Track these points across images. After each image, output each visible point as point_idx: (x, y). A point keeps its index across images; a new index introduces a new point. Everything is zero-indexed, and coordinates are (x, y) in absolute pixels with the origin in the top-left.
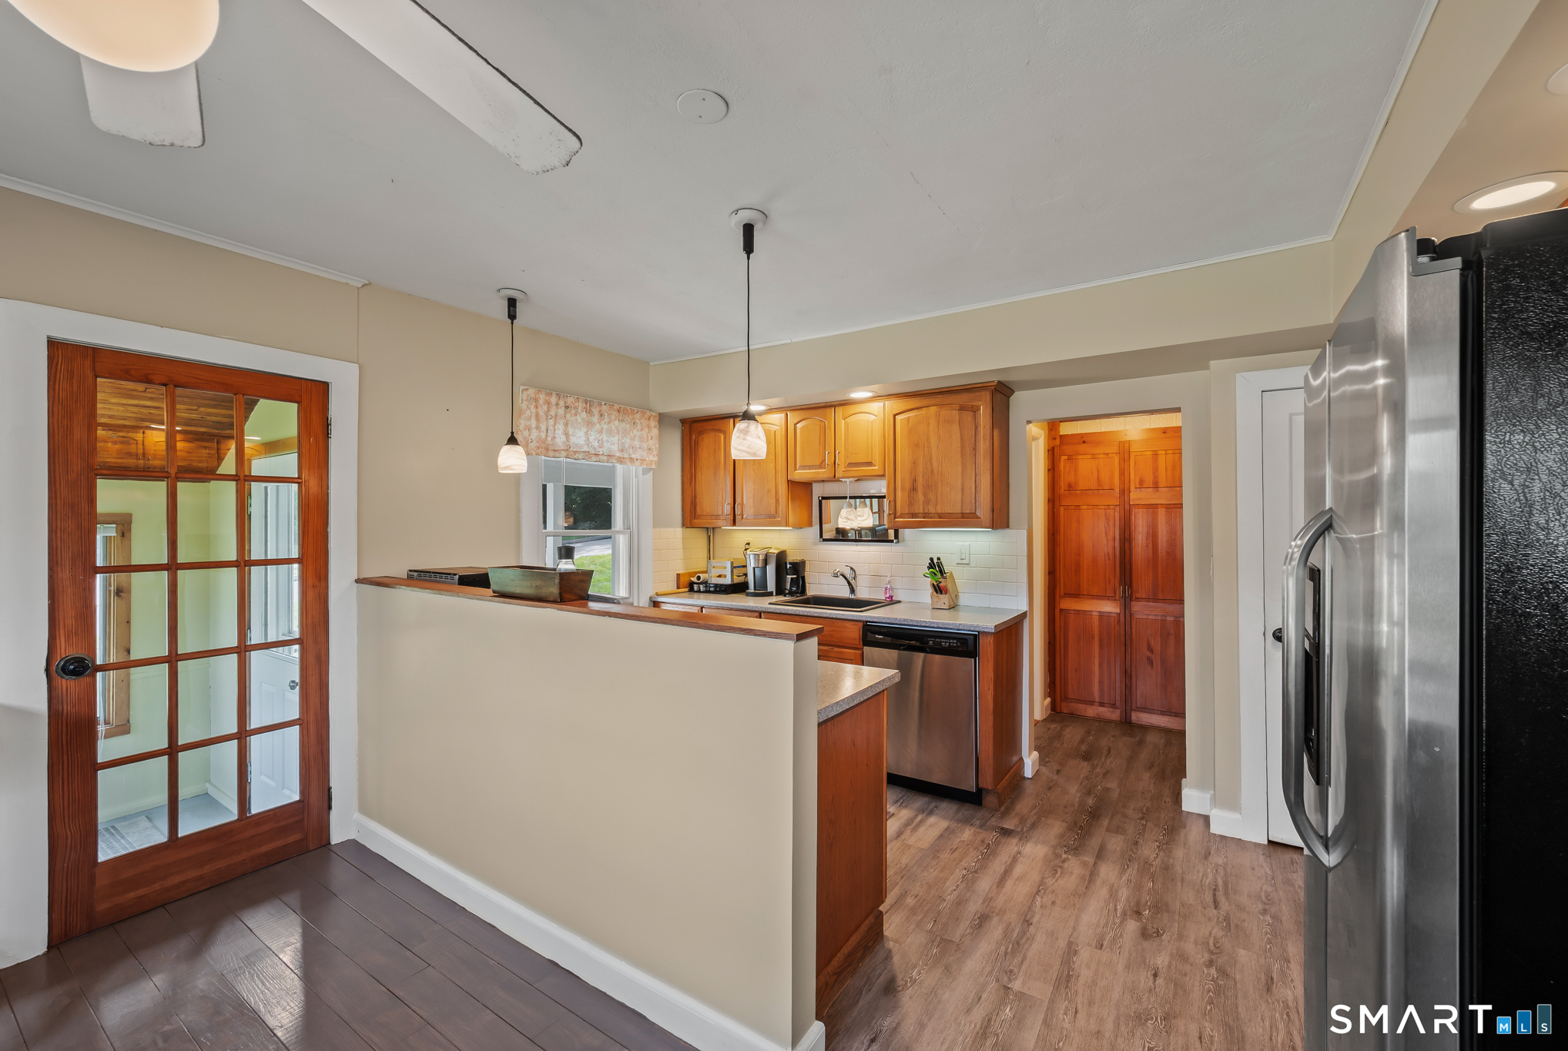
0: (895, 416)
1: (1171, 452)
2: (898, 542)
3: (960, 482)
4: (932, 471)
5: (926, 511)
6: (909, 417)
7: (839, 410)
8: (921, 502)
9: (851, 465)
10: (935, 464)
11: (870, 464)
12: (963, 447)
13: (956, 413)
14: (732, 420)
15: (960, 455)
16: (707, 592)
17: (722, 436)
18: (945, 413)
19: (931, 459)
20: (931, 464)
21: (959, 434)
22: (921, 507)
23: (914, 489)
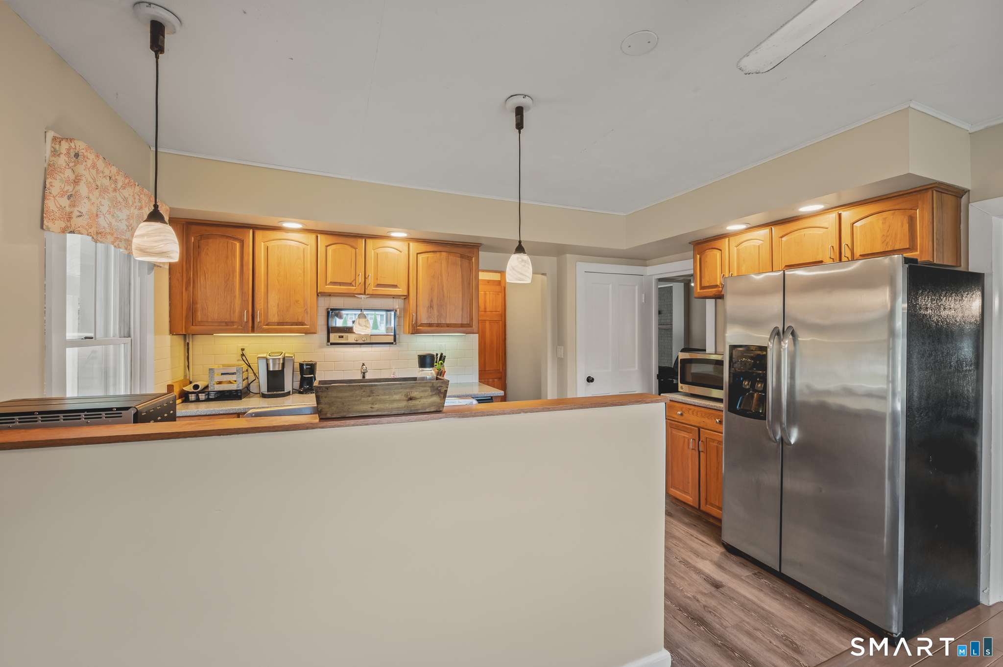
0: (417, 254)
1: (491, 293)
2: (396, 344)
3: (461, 304)
4: (443, 296)
5: (439, 322)
6: (428, 257)
7: (370, 242)
8: (436, 316)
9: (379, 285)
10: (445, 291)
11: (395, 286)
12: (463, 281)
13: (459, 259)
14: (251, 232)
15: (461, 286)
16: (208, 400)
17: (238, 245)
18: (452, 258)
19: (443, 287)
20: (443, 291)
21: (460, 273)
22: (436, 319)
23: (431, 307)
